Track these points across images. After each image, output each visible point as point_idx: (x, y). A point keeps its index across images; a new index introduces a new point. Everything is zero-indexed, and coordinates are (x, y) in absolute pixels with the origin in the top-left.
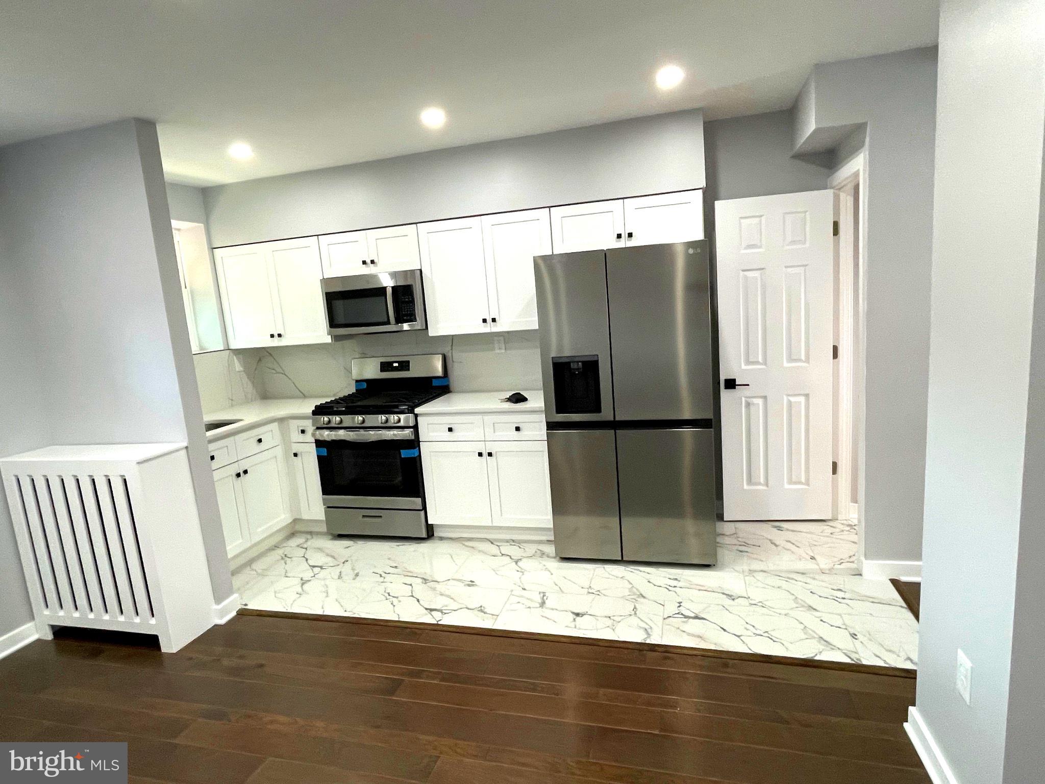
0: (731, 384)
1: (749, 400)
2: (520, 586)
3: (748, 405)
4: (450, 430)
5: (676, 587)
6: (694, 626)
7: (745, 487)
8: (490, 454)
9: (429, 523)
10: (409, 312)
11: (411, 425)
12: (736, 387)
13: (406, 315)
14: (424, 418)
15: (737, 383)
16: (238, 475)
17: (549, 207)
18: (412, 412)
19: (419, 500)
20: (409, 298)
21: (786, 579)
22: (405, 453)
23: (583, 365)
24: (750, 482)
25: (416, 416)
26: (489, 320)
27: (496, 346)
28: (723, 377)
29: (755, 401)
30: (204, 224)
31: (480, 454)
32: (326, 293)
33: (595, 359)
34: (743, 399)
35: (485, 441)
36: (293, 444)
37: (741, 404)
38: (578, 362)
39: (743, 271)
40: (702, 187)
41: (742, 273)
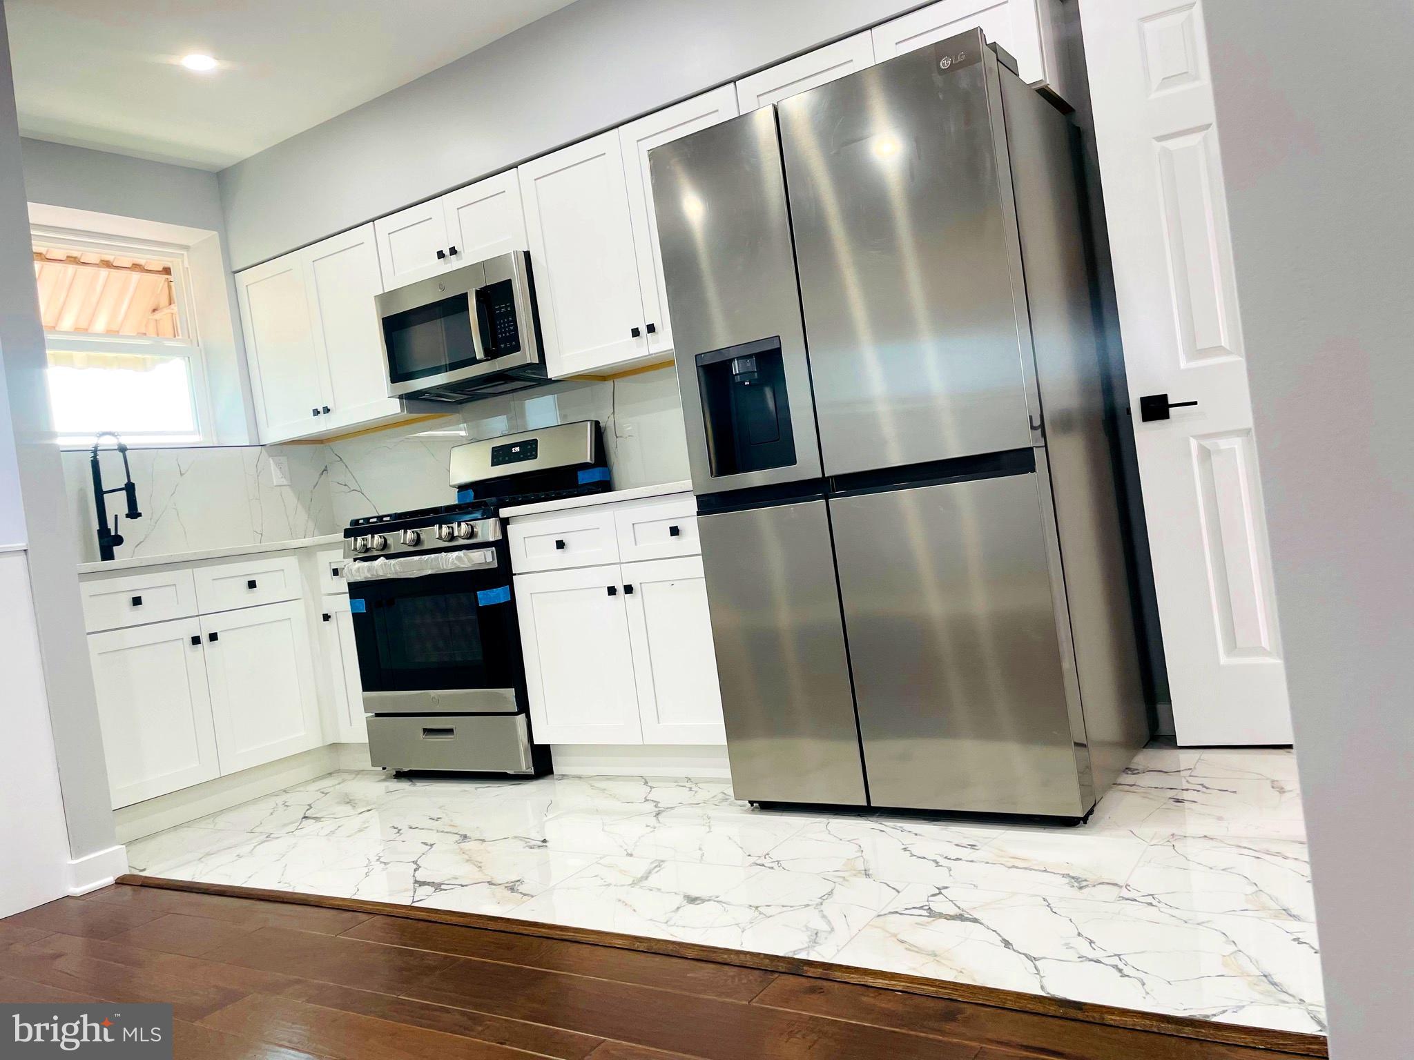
0: (1156, 408)
1: (1207, 443)
2: (621, 847)
3: (1205, 454)
4: (560, 545)
5: (960, 859)
6: (943, 934)
7: (1223, 660)
8: (629, 589)
9: (535, 743)
10: (508, 334)
11: (491, 539)
12: (1171, 410)
13: (506, 340)
14: (517, 526)
15: (1170, 402)
16: (196, 640)
17: (735, 81)
18: (496, 515)
19: (510, 693)
20: (506, 307)
21: (1257, 855)
24: (1232, 646)
25: (505, 523)
28: (1136, 393)
29: (1223, 444)
30: (219, 232)
31: (612, 591)
32: (383, 319)
34: (1194, 444)
35: (618, 564)
36: (324, 597)
37: (1189, 454)
39: (1160, 139)
41: (1158, 145)
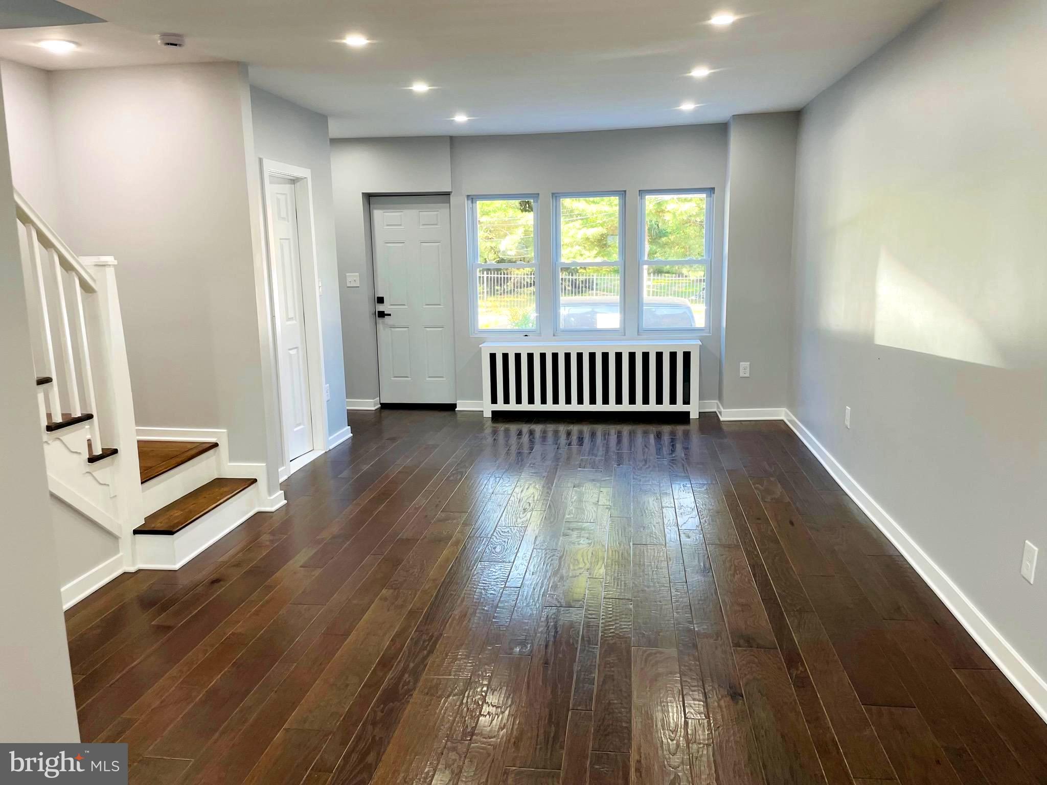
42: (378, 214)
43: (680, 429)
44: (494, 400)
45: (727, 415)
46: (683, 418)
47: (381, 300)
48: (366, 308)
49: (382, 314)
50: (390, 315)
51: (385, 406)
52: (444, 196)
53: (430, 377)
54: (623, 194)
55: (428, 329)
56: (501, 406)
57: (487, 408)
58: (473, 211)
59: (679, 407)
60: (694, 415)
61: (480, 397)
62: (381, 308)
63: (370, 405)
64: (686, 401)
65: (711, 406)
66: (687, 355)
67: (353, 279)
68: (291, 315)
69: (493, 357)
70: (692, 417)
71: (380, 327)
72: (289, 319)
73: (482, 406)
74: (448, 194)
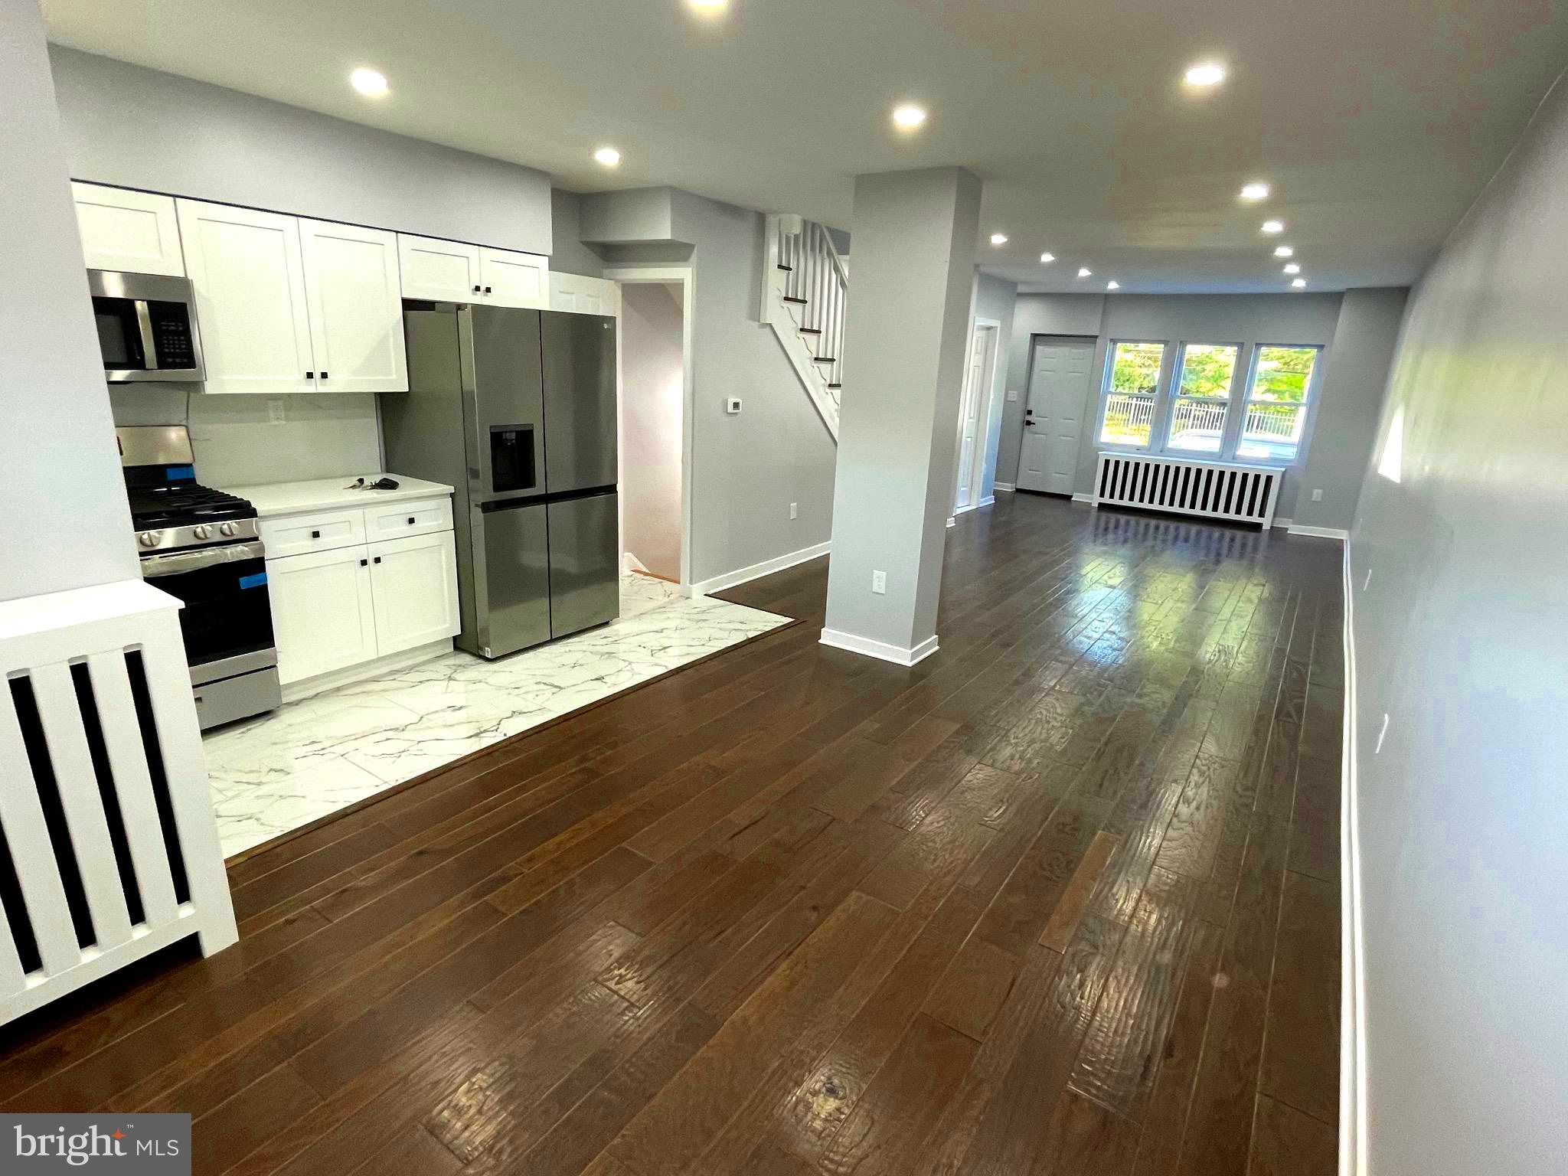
4: (316, 534)
8: (377, 560)
10: (177, 350)
11: (249, 536)
13: (174, 355)
14: (269, 522)
17: (397, 232)
19: (265, 653)
20: (176, 326)
22: (245, 582)
23: (516, 436)
26: (317, 375)
27: (272, 414)
31: (364, 563)
33: (530, 428)
35: (366, 544)
38: (511, 432)
40: (549, 254)
42: (1039, 348)
43: (1252, 536)
44: (1102, 495)
45: (1294, 529)
46: (1257, 527)
47: (1030, 412)
48: (1018, 417)
49: (1029, 423)
50: (1034, 424)
51: (1018, 491)
52: (1092, 339)
53: (1056, 473)
54: (1240, 345)
55: (1062, 438)
56: (1107, 500)
57: (1095, 500)
58: (1114, 350)
59: (1255, 518)
60: (1266, 526)
61: (1091, 492)
62: (1029, 418)
63: (1008, 488)
64: (1261, 515)
65: (1281, 523)
66: (1269, 479)
67: (1013, 395)
68: (972, 415)
69: (1107, 462)
70: (1264, 528)
71: (1026, 432)
72: (971, 418)
73: (1092, 499)
74: (1096, 337)
